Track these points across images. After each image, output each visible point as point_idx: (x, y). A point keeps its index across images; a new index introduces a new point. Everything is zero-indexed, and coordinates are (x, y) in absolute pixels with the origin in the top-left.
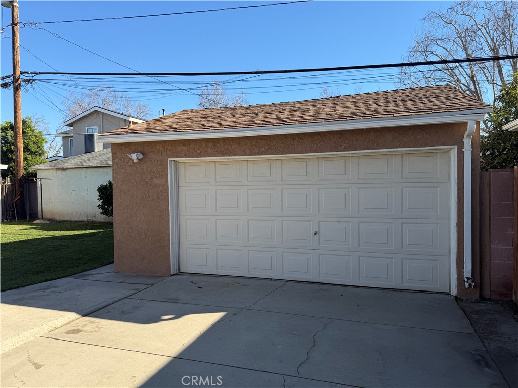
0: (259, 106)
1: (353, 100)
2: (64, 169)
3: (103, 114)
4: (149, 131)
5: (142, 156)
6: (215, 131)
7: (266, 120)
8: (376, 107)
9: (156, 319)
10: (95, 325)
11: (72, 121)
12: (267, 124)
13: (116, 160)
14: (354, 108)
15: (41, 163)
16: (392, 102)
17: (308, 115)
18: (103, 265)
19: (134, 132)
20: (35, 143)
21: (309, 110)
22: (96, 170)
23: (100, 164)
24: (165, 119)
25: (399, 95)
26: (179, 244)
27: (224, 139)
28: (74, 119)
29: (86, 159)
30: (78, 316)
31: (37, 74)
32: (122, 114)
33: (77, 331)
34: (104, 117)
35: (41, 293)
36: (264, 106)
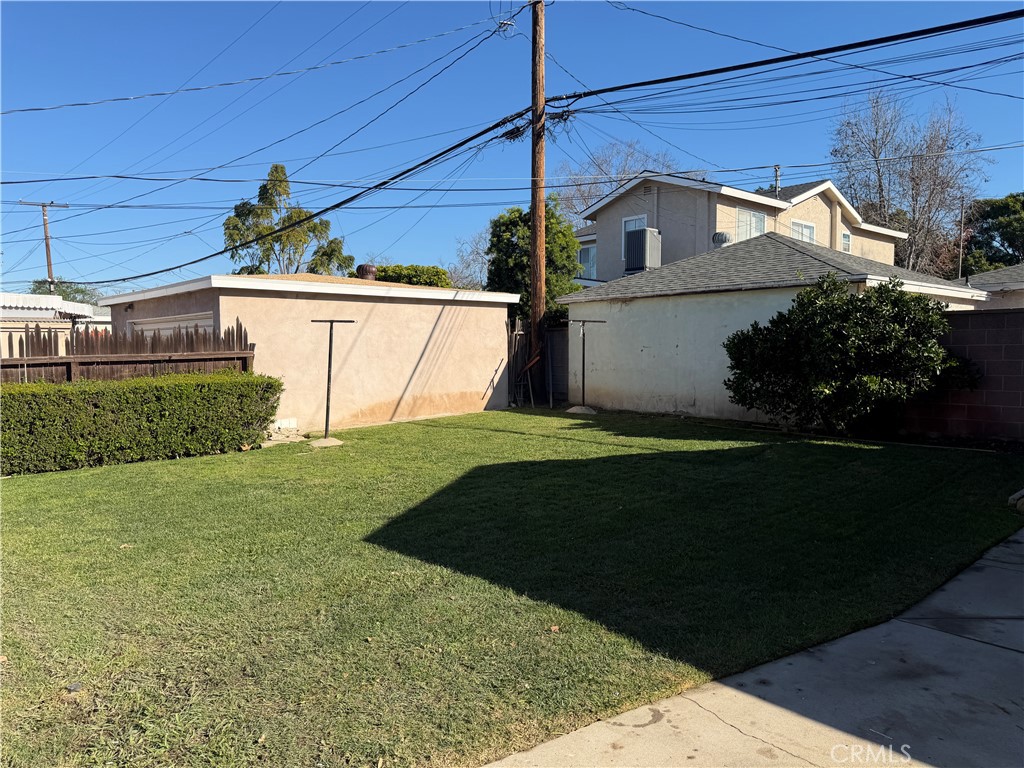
2: (626, 301)
3: (660, 185)
11: (595, 208)
20: (562, 250)
28: (601, 204)
31: (579, 96)
32: (704, 180)
34: (662, 191)
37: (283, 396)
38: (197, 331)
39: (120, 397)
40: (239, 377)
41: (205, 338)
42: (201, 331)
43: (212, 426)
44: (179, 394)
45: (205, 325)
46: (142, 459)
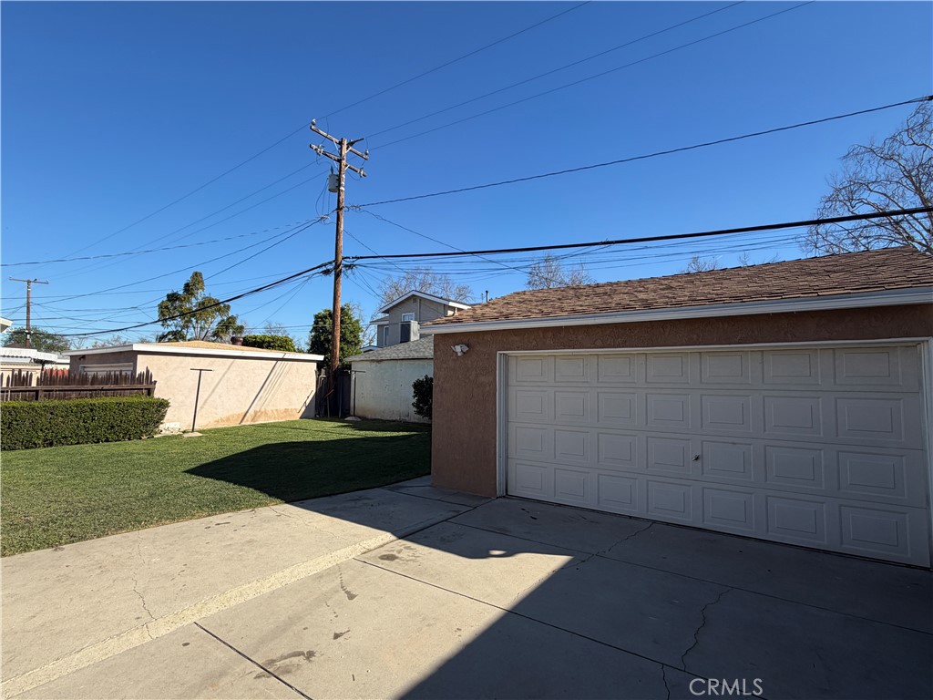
0: (610, 284)
1: (747, 273)
2: (379, 361)
3: (421, 299)
4: (477, 320)
5: (467, 349)
6: (556, 318)
7: (624, 302)
8: (786, 283)
9: (484, 554)
10: (412, 552)
11: (389, 307)
12: (626, 308)
13: (439, 353)
14: (750, 285)
15: (356, 354)
16: (811, 274)
17: (684, 295)
18: (419, 476)
19: (459, 321)
20: (351, 332)
21: (682, 288)
22: (412, 362)
23: (416, 355)
24: (493, 304)
25: (821, 265)
26: (507, 458)
27: (567, 328)
28: (391, 305)
29: (401, 350)
30: (393, 538)
31: (358, 258)
32: (441, 298)
33: (391, 558)
34: (422, 302)
35: (353, 504)
36: (617, 284)
37: (169, 410)
38: (121, 374)
39: (68, 410)
40: (144, 399)
41: (126, 378)
42: (123, 373)
43: (124, 426)
44: (105, 408)
45: (126, 370)
46: (78, 443)
